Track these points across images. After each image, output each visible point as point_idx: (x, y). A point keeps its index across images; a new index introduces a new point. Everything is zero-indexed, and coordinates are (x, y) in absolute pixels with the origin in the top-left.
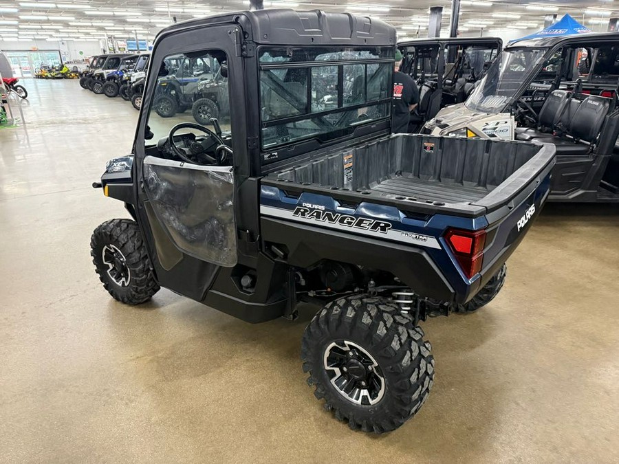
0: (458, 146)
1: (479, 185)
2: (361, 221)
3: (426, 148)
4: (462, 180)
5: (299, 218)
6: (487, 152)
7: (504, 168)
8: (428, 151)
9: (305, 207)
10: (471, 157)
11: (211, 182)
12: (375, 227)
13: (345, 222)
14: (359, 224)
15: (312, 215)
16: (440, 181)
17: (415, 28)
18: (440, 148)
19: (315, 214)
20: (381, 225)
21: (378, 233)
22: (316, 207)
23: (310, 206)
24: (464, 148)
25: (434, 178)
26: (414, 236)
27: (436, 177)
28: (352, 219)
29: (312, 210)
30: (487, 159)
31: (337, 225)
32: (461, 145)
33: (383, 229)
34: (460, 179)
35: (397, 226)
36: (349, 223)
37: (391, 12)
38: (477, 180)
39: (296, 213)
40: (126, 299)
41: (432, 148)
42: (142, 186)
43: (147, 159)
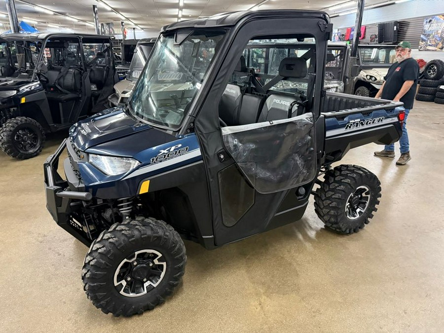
2: (374, 120)
5: (348, 130)
9: (351, 123)
12: (379, 121)
13: (368, 123)
15: (354, 126)
19: (356, 125)
20: (381, 119)
23: (353, 121)
28: (371, 121)
29: (354, 123)
39: (346, 128)
42: (222, 156)
43: (227, 130)
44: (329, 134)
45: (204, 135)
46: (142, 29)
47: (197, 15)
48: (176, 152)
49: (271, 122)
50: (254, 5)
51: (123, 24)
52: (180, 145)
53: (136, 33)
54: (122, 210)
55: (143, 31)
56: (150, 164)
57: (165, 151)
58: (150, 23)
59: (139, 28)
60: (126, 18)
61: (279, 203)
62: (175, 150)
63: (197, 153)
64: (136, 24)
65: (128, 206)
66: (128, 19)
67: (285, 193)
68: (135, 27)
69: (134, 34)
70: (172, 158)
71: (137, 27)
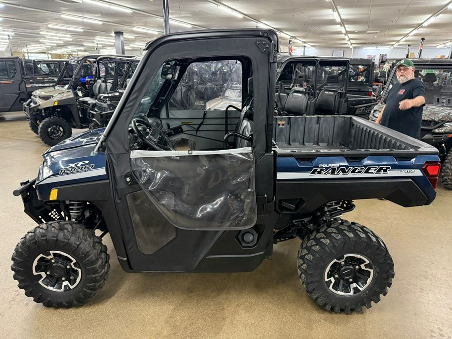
0: (300, 122)
1: (314, 144)
2: (369, 169)
3: (279, 125)
4: (303, 142)
5: (316, 176)
6: (317, 124)
7: (328, 132)
8: (281, 126)
9: (322, 167)
10: (308, 127)
11: (227, 162)
12: (379, 171)
13: (356, 171)
14: (367, 171)
15: (328, 172)
16: (289, 144)
17: (94, 45)
18: (289, 124)
19: (331, 171)
20: (384, 169)
21: (382, 174)
22: (331, 165)
23: (326, 166)
24: (304, 122)
25: (285, 143)
26: (406, 171)
27: (287, 142)
28: (362, 169)
29: (327, 168)
30: (318, 128)
31: (350, 175)
32: (302, 121)
33: (385, 171)
34: (302, 142)
35: (395, 167)
36: (359, 172)
37: (85, 32)
38: (313, 141)
39: (313, 173)
40: (75, 302)
41: (283, 125)
42: (128, 180)
43: (135, 154)
44: (281, 176)
45: (114, 155)
46: (314, 46)
47: (365, 30)
48: (82, 167)
49: (190, 152)
50: (430, 15)
51: (291, 42)
52: (87, 162)
53: (306, 51)
54: (72, 213)
55: (314, 48)
56: (58, 174)
57: (73, 165)
58: (318, 40)
59: (309, 46)
60: (292, 37)
61: (212, 244)
62: (82, 165)
63: (102, 171)
64: (305, 42)
65: (78, 209)
66: (295, 37)
67: (219, 234)
68: (304, 44)
69: (304, 52)
70: (77, 172)
71: (306, 45)
